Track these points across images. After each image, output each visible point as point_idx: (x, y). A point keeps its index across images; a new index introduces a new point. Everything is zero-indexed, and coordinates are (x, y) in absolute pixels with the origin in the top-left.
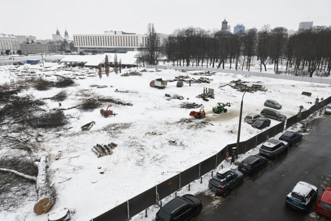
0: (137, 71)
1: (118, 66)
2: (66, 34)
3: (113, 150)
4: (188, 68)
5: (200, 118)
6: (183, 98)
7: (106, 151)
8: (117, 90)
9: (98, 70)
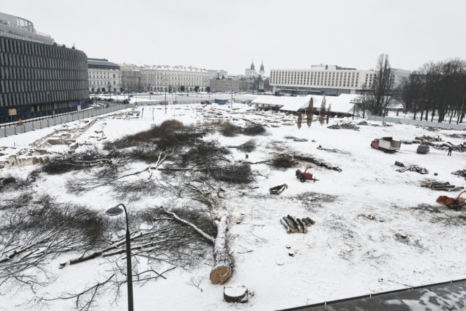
0: (353, 123)
1: (325, 114)
2: (262, 68)
3: (309, 228)
4: (440, 125)
5: (456, 209)
6: (426, 172)
7: (299, 227)
8: (320, 146)
9: (297, 117)
